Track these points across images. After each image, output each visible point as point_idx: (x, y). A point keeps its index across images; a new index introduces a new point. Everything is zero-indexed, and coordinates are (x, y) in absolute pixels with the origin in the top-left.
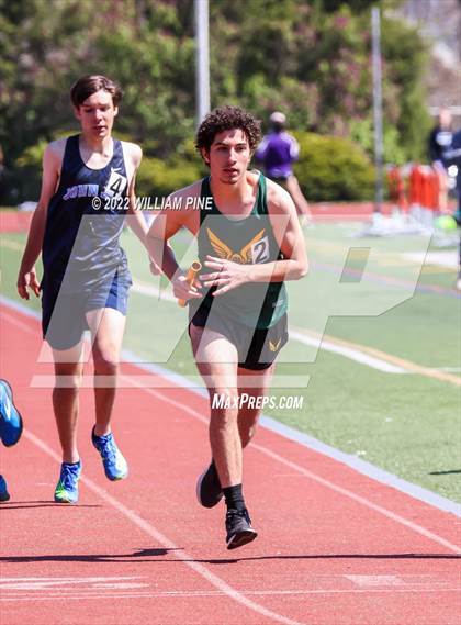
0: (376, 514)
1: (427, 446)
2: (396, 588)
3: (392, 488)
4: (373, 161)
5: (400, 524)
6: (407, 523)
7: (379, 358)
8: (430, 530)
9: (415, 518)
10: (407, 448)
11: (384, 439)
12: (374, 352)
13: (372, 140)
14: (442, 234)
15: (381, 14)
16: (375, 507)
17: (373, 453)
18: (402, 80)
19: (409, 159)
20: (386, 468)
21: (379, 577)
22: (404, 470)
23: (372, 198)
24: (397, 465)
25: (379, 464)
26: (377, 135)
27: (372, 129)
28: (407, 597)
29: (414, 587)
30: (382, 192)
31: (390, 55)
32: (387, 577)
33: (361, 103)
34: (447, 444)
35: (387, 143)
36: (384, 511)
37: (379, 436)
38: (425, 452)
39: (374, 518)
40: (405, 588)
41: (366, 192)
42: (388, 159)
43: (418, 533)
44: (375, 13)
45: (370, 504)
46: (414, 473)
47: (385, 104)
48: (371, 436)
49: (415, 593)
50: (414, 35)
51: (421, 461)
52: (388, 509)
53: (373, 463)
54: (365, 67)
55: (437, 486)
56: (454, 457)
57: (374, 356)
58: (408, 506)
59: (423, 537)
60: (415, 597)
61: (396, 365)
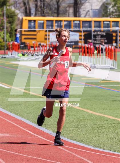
0: (4, 120)
1: (15, 105)
2: (8, 136)
3: (8, 114)
4: (4, 41)
5: (9, 122)
6: (11, 122)
7: (5, 85)
8: (16, 124)
9: (13, 121)
10: (11, 105)
11: (6, 103)
12: (4, 84)
13: (4, 36)
14: (19, 57)
15: (6, 7)
16: (4, 118)
17: (3, 106)
18: (11, 23)
19: (12, 41)
20: (6, 110)
21: (4, 134)
22: (10, 110)
23: (4, 49)
24: (9, 109)
25: (4, 109)
26: (5, 35)
27: (4, 33)
28: (10, 139)
29: (12, 136)
30: (6, 48)
31: (8, 17)
32: (6, 134)
33: (1, 28)
34: (20, 104)
35: (7, 37)
36: (5, 119)
37: (5, 102)
38: (15, 106)
39: (3, 121)
40: (10, 136)
41: (3, 48)
42: (7, 40)
43: (13, 124)
44: (5, 7)
45: (2, 118)
46: (12, 111)
47: (7, 28)
48: (3, 102)
49: (12, 138)
50: (14, 12)
51: (14, 108)
52: (6, 119)
53: (3, 108)
54: (3, 20)
55: (17, 114)
56: (21, 107)
57: (3, 85)
58: (11, 118)
59: (14, 125)
60: (12, 139)
61: (8, 87)
